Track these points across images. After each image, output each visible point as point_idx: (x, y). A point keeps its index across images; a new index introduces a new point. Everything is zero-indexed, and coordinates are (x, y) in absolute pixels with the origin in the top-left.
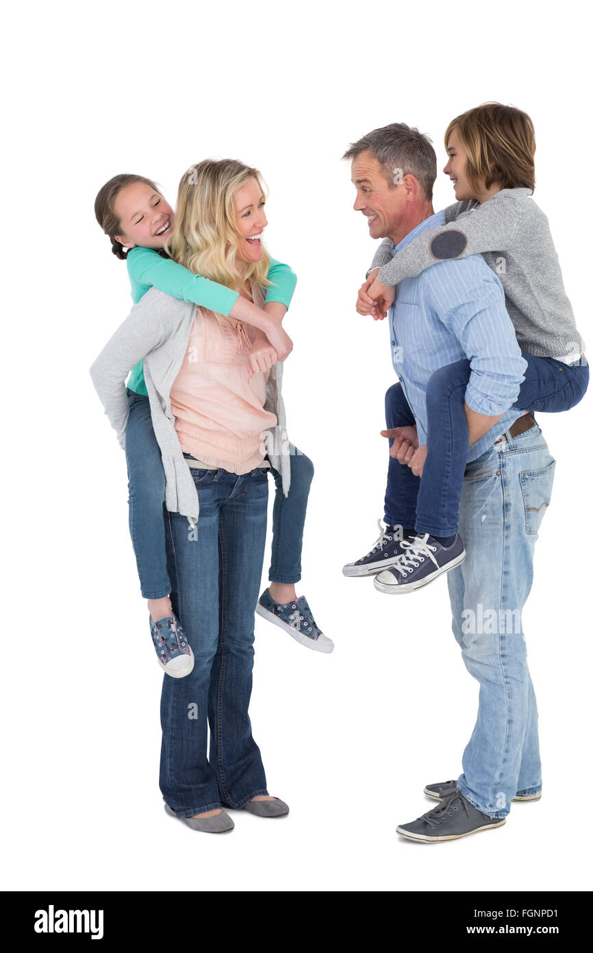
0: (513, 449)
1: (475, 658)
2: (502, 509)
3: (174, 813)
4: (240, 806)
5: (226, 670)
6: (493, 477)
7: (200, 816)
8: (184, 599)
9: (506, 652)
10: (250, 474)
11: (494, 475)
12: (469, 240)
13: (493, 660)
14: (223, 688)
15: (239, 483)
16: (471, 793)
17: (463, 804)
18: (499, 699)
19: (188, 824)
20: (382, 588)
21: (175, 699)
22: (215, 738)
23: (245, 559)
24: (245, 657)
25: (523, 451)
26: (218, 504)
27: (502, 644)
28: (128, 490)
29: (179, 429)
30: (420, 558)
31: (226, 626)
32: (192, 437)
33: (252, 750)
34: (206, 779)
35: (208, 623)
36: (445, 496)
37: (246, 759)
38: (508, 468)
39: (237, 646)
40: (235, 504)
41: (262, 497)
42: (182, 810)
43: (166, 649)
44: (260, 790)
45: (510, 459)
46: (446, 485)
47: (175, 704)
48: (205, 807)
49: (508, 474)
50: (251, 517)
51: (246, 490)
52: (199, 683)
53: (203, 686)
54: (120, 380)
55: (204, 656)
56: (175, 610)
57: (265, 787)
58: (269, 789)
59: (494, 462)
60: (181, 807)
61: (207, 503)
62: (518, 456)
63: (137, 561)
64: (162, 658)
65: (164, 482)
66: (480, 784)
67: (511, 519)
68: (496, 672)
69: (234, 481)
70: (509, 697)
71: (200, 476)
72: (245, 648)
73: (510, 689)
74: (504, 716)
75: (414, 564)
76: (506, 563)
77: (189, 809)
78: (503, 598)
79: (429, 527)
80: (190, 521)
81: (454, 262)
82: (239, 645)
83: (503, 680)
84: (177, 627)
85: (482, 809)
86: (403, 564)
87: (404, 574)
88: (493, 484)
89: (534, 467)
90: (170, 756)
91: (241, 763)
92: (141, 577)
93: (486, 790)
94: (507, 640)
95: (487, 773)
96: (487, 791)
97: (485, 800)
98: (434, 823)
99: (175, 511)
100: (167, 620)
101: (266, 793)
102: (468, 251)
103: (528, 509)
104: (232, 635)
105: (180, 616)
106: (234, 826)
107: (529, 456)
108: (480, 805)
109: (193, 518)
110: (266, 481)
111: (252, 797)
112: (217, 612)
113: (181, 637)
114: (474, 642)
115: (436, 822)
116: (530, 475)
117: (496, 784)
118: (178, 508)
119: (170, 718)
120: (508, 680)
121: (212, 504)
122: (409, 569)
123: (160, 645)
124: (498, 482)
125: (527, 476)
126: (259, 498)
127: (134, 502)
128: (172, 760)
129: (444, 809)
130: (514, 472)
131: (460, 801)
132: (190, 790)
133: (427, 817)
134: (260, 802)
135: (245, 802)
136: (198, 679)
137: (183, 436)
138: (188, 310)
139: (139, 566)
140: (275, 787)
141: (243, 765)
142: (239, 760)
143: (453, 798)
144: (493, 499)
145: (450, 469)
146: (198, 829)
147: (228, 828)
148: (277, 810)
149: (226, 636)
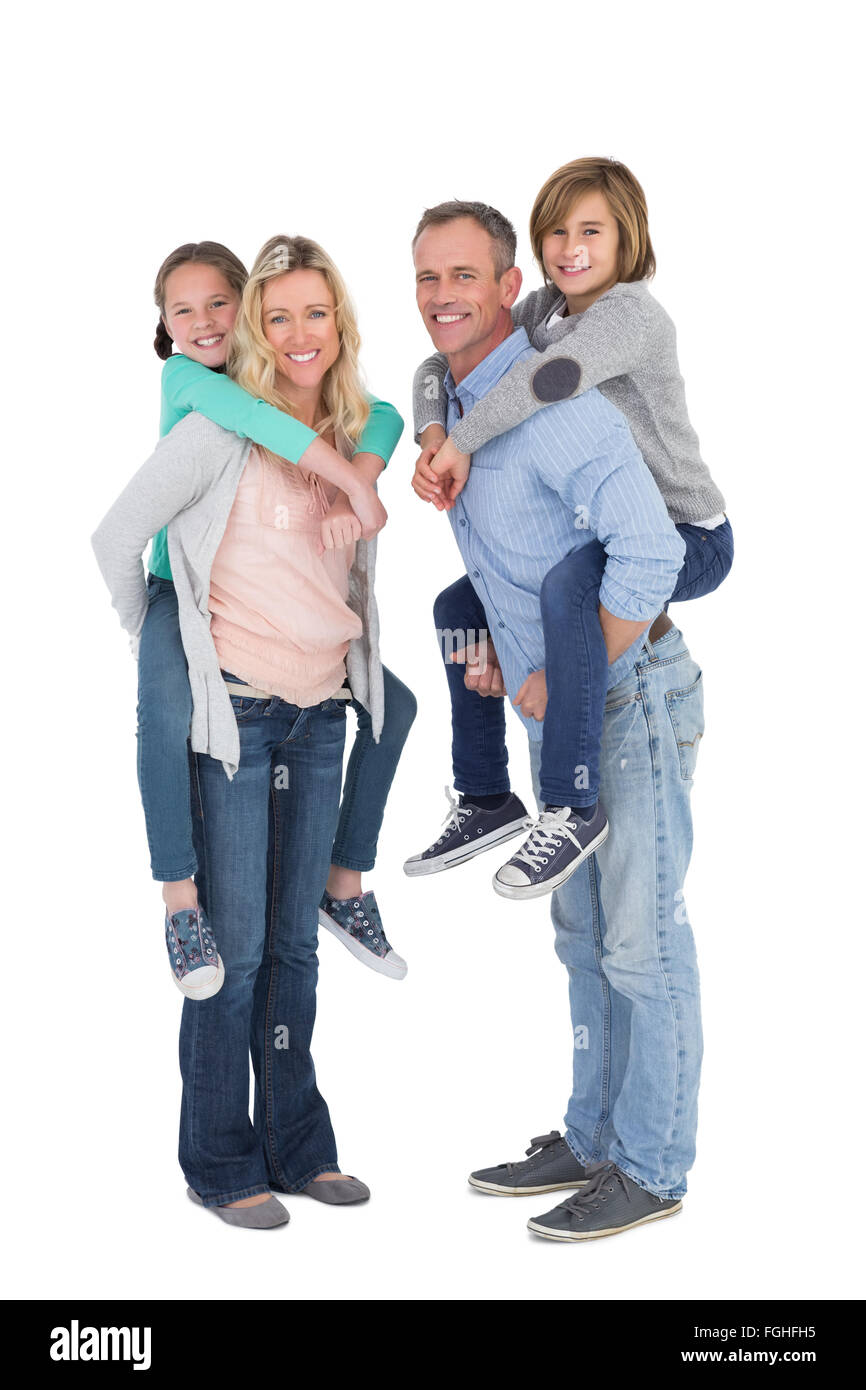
0: (654, 660)
1: (623, 967)
2: (647, 749)
3: (200, 1200)
4: (298, 1188)
5: (278, 987)
6: (632, 703)
7: (240, 1204)
8: (214, 885)
9: (668, 954)
10: (319, 707)
11: (633, 701)
12: (584, 368)
13: (651, 967)
14: (272, 1014)
15: (301, 719)
16: (632, 1167)
17: (621, 1182)
18: (664, 1021)
19: (221, 1216)
20: (510, 892)
21: (201, 1031)
22: (262, 1088)
23: (308, 830)
24: (304, 969)
25: (668, 661)
26: (270, 749)
27: (661, 943)
28: (136, 715)
29: (217, 634)
30: (555, 842)
31: (277, 926)
32: (235, 646)
33: (316, 1106)
34: (248, 1150)
35: (249, 920)
36: (583, 748)
37: (309, 1118)
38: (651, 689)
39: (292, 955)
40: (295, 749)
41: (336, 741)
42: (211, 1195)
43: (184, 958)
44: (329, 1165)
45: (651, 675)
46: (585, 732)
47: (200, 1039)
48: (246, 1190)
49: (651, 697)
50: (318, 770)
51: (312, 731)
52: (235, 1007)
53: (241, 1012)
54: (136, 552)
55: (243, 968)
56: (202, 899)
57: (336, 1161)
58: (340, 1163)
59: (631, 681)
60: (209, 1191)
61: (253, 747)
62: (661, 670)
63: (148, 823)
64: (177, 970)
65: (190, 707)
66: (642, 1150)
67: (661, 761)
68: (656, 983)
69: (294, 716)
70: (677, 1018)
71: (244, 708)
72: (304, 957)
73: (678, 1006)
74: (672, 1045)
75: (548, 851)
76: (660, 824)
77: (222, 1194)
78: (660, 876)
79: (564, 795)
80: (227, 769)
81: (570, 402)
82: (294, 952)
83: (667, 994)
84: (203, 926)
85: (649, 1187)
86: (531, 853)
87: (536, 867)
88: (632, 712)
89: (682, 684)
90: (194, 1114)
91: (300, 1124)
92: (152, 849)
93: (653, 1159)
94: (668, 937)
95: (654, 1133)
96: (656, 1161)
97: (653, 1173)
98: (582, 1212)
99: (205, 752)
100: (188, 914)
101: (336, 1169)
102: (585, 383)
103: (681, 744)
104: (285, 939)
105: (209, 910)
106: (289, 1218)
107: (675, 668)
108: (646, 1181)
109: (231, 766)
110: (343, 716)
111: (316, 1174)
112: (263, 905)
113: (207, 941)
114: (622, 945)
115: (584, 1210)
116: (679, 695)
117: (666, 1149)
118: (208, 748)
119: (193, 1059)
120: (674, 993)
121: (259, 749)
122: (541, 860)
123: (176, 951)
124: (639, 710)
125: (675, 698)
126: (331, 742)
127: (144, 734)
128: (197, 1120)
129: (593, 1191)
130: (658, 693)
131: (617, 1179)
132: (223, 1165)
133: (571, 1204)
134: (328, 1183)
135: (306, 1182)
136: (233, 1001)
137: (223, 644)
138: (238, 447)
139: (149, 832)
140: (350, 1161)
141: (303, 1128)
142: (299, 1120)
143: (606, 1175)
144: (635, 735)
145: (588, 709)
146: (236, 1223)
147: (279, 1220)
148: (353, 1195)
149: (276, 941)
